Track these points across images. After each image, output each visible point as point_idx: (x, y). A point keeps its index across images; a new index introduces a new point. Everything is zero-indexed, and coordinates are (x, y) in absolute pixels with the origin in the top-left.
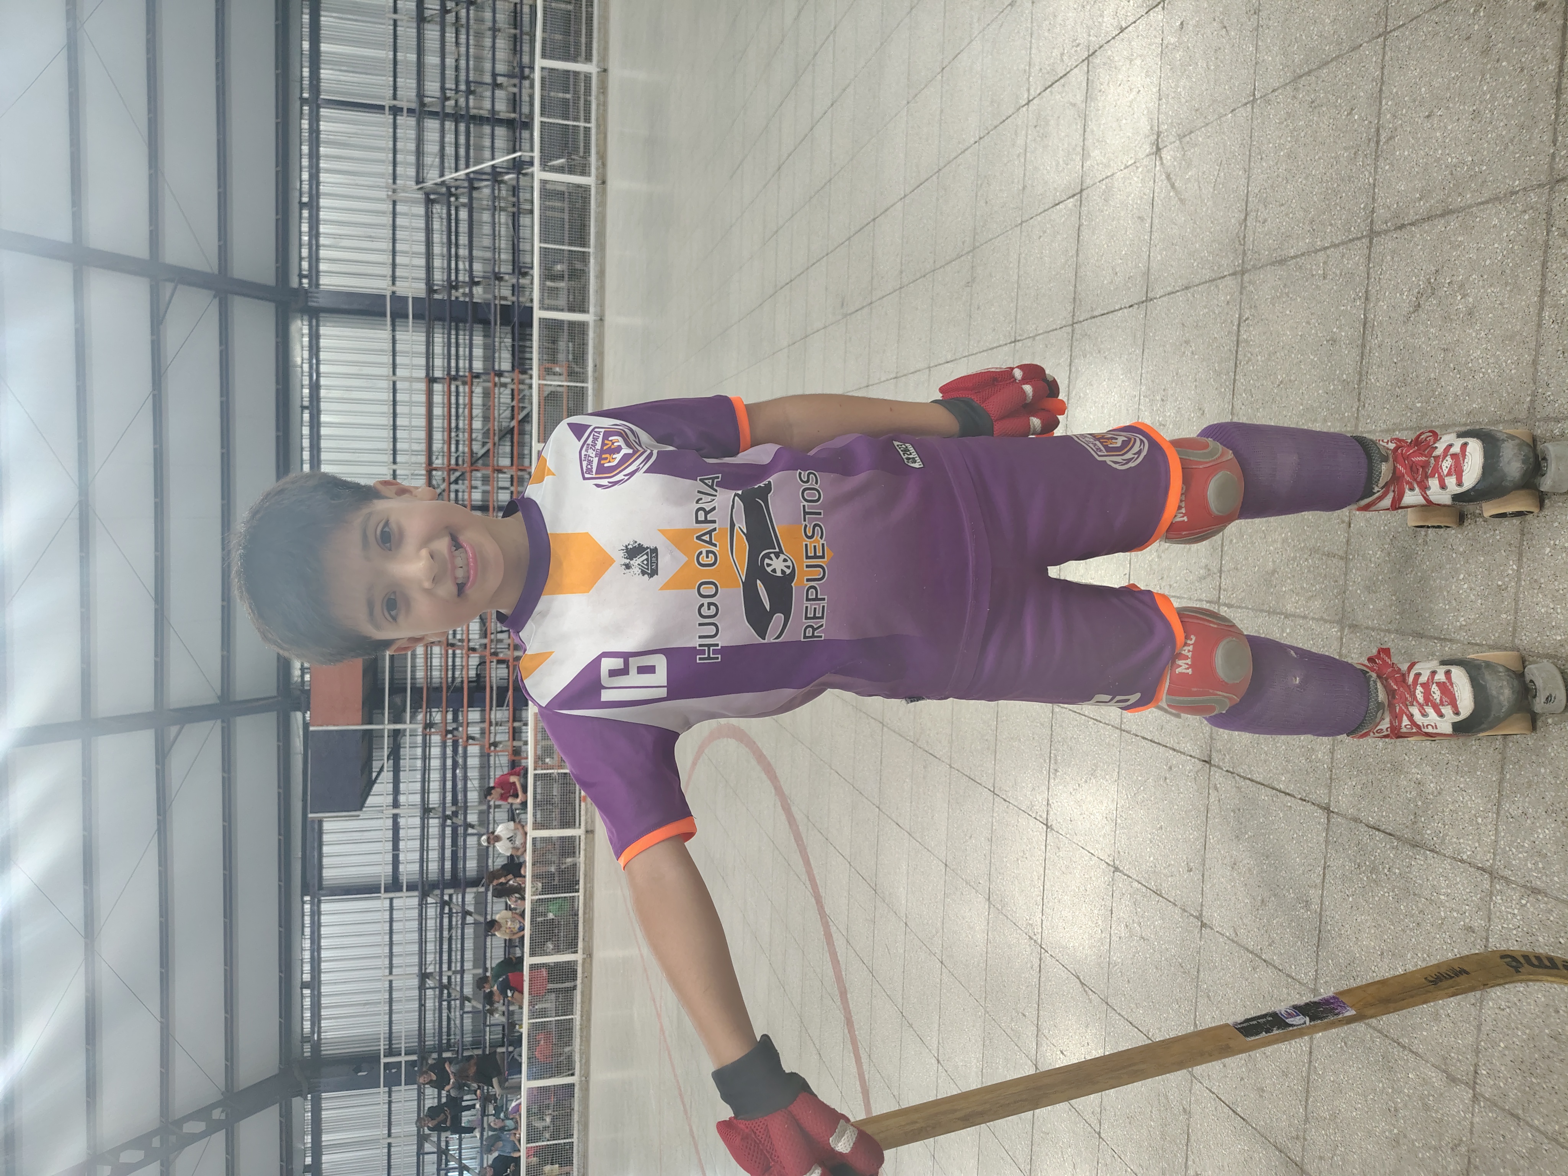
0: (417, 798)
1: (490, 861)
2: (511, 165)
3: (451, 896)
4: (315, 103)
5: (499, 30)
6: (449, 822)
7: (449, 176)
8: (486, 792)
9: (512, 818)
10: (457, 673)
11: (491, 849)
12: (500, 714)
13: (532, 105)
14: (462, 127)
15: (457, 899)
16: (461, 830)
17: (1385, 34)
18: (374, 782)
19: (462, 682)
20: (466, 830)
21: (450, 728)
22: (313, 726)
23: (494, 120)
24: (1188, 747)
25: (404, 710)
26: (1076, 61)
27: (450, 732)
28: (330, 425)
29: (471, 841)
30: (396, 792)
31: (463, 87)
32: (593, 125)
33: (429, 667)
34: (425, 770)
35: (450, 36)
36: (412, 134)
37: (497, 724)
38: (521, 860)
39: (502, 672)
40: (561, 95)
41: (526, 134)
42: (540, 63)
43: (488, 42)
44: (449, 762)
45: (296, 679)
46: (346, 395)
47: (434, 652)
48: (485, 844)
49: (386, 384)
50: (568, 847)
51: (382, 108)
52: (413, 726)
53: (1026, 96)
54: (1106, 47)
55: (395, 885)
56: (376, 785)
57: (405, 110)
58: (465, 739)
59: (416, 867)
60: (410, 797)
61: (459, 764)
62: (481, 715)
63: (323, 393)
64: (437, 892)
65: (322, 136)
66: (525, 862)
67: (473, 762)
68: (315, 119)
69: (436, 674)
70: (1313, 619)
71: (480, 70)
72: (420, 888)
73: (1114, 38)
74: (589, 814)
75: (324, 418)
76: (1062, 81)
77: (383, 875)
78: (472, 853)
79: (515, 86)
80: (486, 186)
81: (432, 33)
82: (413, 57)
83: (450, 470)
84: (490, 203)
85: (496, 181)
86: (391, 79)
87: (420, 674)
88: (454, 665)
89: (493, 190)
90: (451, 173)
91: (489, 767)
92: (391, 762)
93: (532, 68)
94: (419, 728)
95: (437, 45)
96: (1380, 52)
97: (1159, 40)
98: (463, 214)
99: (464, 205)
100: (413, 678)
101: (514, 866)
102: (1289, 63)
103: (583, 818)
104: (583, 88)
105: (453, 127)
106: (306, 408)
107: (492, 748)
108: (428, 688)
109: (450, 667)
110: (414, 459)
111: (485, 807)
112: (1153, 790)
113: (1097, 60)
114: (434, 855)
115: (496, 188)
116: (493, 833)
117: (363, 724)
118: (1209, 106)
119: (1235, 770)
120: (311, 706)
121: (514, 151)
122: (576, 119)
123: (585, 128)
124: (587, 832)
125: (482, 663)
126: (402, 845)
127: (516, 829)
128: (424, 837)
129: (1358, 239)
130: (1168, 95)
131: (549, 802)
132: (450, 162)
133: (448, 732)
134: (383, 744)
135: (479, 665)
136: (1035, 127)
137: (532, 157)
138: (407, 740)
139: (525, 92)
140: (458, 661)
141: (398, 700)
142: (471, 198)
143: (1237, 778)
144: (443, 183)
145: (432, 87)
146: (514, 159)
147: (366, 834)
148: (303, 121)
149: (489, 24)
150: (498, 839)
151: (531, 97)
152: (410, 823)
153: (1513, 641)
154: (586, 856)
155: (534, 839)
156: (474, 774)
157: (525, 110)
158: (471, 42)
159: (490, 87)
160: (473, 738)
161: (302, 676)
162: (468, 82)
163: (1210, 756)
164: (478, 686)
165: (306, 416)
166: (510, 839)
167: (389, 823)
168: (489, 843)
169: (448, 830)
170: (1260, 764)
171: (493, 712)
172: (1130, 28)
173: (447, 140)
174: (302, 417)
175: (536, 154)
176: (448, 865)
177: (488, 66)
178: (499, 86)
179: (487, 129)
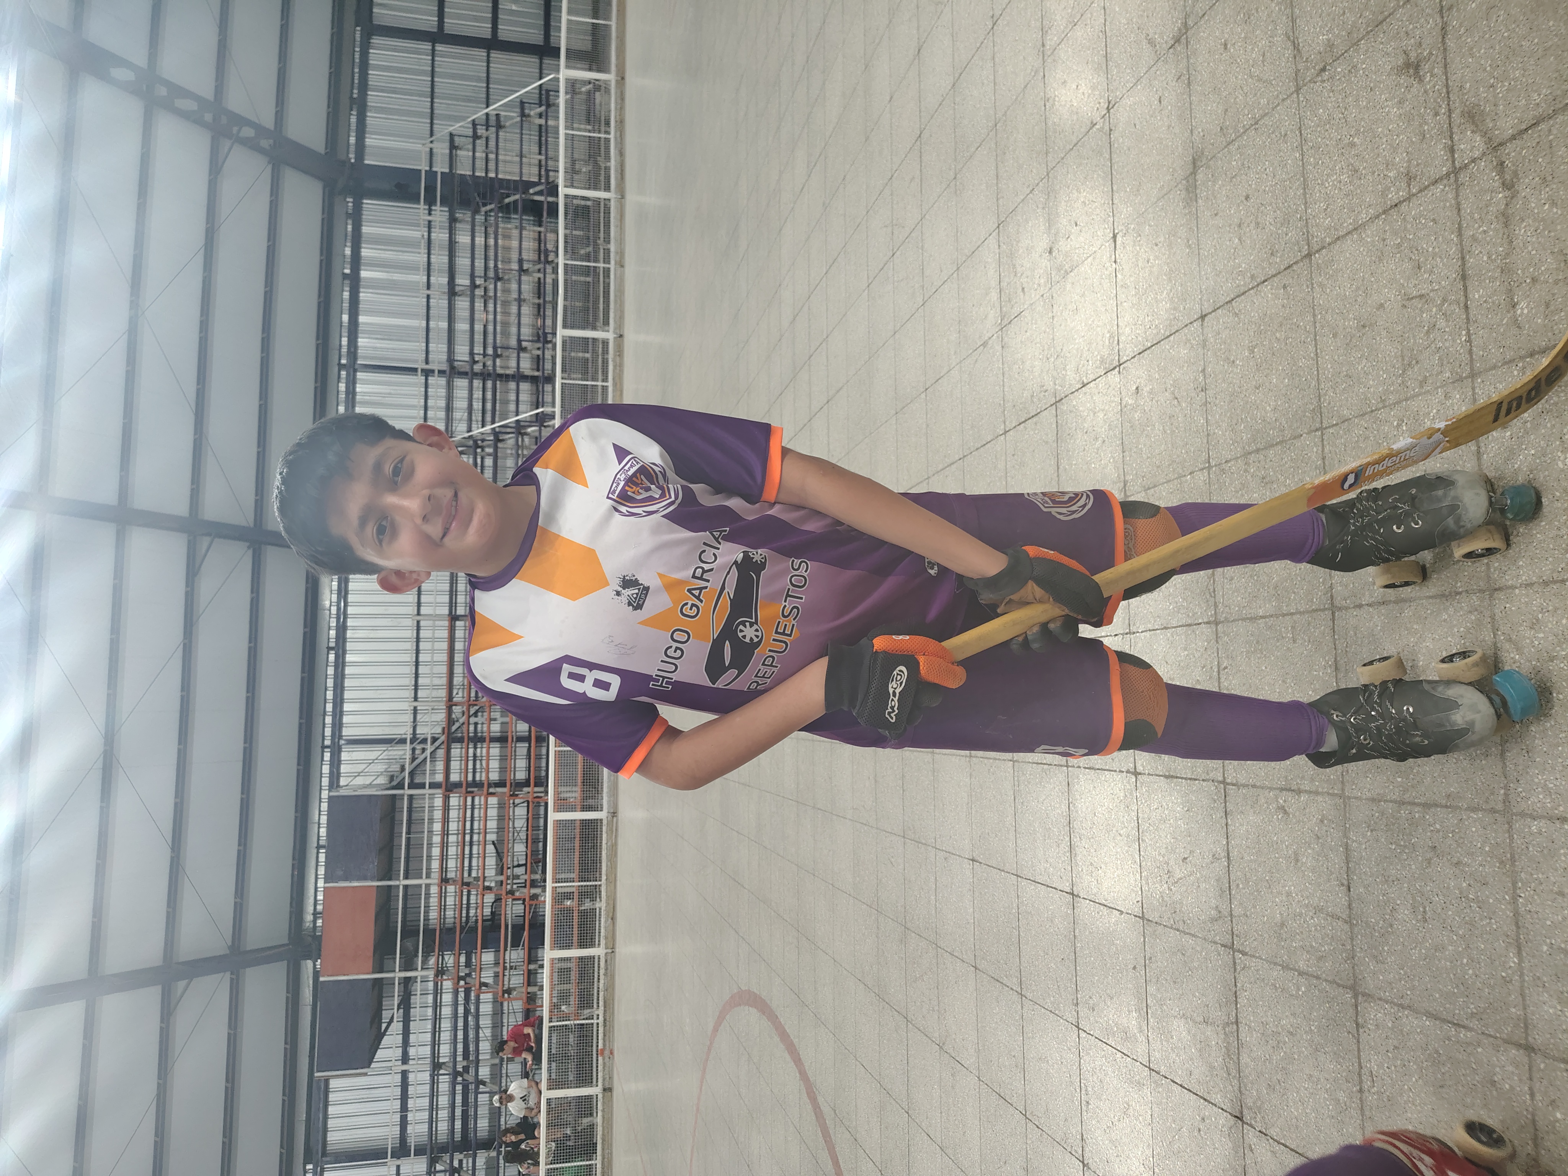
0: (427, 1050)
1: (503, 1119)
2: (534, 419)
3: (461, 1161)
4: (353, 368)
5: (524, 300)
6: (460, 1079)
7: (476, 431)
8: (499, 1047)
9: (526, 1075)
10: (472, 912)
11: (503, 1107)
12: (516, 956)
13: (554, 364)
14: (489, 384)
15: (467, 1163)
16: (472, 1087)
17: (1321, 429)
18: (384, 1034)
19: (476, 921)
20: (477, 1088)
21: (463, 974)
22: (323, 976)
23: (519, 377)
24: (1217, 1098)
25: (416, 956)
26: (1046, 404)
27: (463, 978)
28: (355, 664)
29: (483, 1098)
30: (406, 1043)
31: (490, 351)
32: (610, 384)
33: (442, 907)
34: (436, 1019)
35: (479, 305)
36: (443, 392)
37: (511, 968)
38: (535, 1120)
39: (519, 909)
40: (581, 355)
41: (548, 388)
42: (561, 333)
43: (514, 309)
44: (461, 1010)
45: (308, 924)
46: (373, 634)
47: (448, 890)
48: (497, 1105)
49: (410, 623)
50: (585, 1106)
51: (415, 370)
52: (424, 973)
53: (1002, 427)
54: (1071, 396)
55: (402, 1150)
56: (385, 1037)
57: (436, 372)
58: (477, 986)
59: (425, 1128)
60: (420, 1050)
61: (471, 1013)
62: (495, 956)
63: (349, 634)
64: (446, 1157)
65: (358, 397)
66: (539, 1123)
67: (486, 1008)
68: (352, 383)
69: (450, 913)
70: (1326, 981)
71: (506, 334)
72: (428, 1151)
73: (1077, 390)
74: (607, 1069)
75: (349, 658)
76: (1034, 419)
77: (390, 1137)
78: (483, 1111)
79: (539, 349)
80: (510, 438)
81: (462, 304)
82: (444, 325)
83: (470, 705)
84: (514, 452)
85: (520, 433)
86: (424, 344)
87: (433, 915)
88: (468, 904)
89: (517, 441)
90: (478, 428)
91: (502, 1013)
92: (401, 1011)
93: (554, 334)
94: (431, 974)
95: (467, 314)
96: (1320, 444)
97: (1118, 399)
98: (489, 462)
99: (489, 455)
100: (427, 919)
101: (527, 1127)
102: (1239, 439)
103: (600, 1075)
104: (600, 349)
105: (481, 385)
106: (332, 649)
107: (506, 995)
108: (441, 930)
109: (464, 906)
110: (435, 693)
111: (497, 1061)
112: (1187, 1140)
113: (1064, 407)
114: (443, 1114)
115: (520, 439)
116: (506, 1091)
117: (374, 972)
118: (1169, 465)
119: (1268, 1132)
120: (323, 953)
121: (537, 408)
122: (594, 379)
123: (603, 386)
124: (604, 1090)
125: (498, 900)
126: (411, 1103)
127: (529, 1087)
128: (433, 1094)
129: (1320, 610)
130: (1131, 449)
131: (566, 1056)
132: (477, 416)
133: (460, 978)
134: (394, 992)
135: (495, 902)
136: (1013, 455)
137: (554, 412)
138: (418, 987)
139: (548, 354)
140: (473, 899)
141: (409, 944)
142: (496, 448)
143: (1271, 1141)
144: (470, 437)
145: (462, 352)
146: (537, 414)
147: (373, 1091)
148: (340, 385)
149: (515, 295)
150: (511, 1098)
151: (554, 358)
152: (420, 1078)
153: (1526, 1039)
154: (603, 1117)
155: (549, 1101)
156: (486, 1022)
157: (548, 366)
158: (499, 310)
159: (516, 351)
160: (486, 985)
161: (315, 922)
162: (495, 348)
163: (1242, 1113)
164: (493, 923)
165: (332, 657)
166: (524, 1099)
167: (398, 1078)
168: (501, 1103)
169: (459, 1088)
170: (1292, 1130)
171: (508, 953)
172: (1091, 385)
173: (475, 396)
174: (328, 658)
175: (558, 409)
176: (458, 1124)
177: (514, 330)
178: (524, 350)
179: (512, 385)
